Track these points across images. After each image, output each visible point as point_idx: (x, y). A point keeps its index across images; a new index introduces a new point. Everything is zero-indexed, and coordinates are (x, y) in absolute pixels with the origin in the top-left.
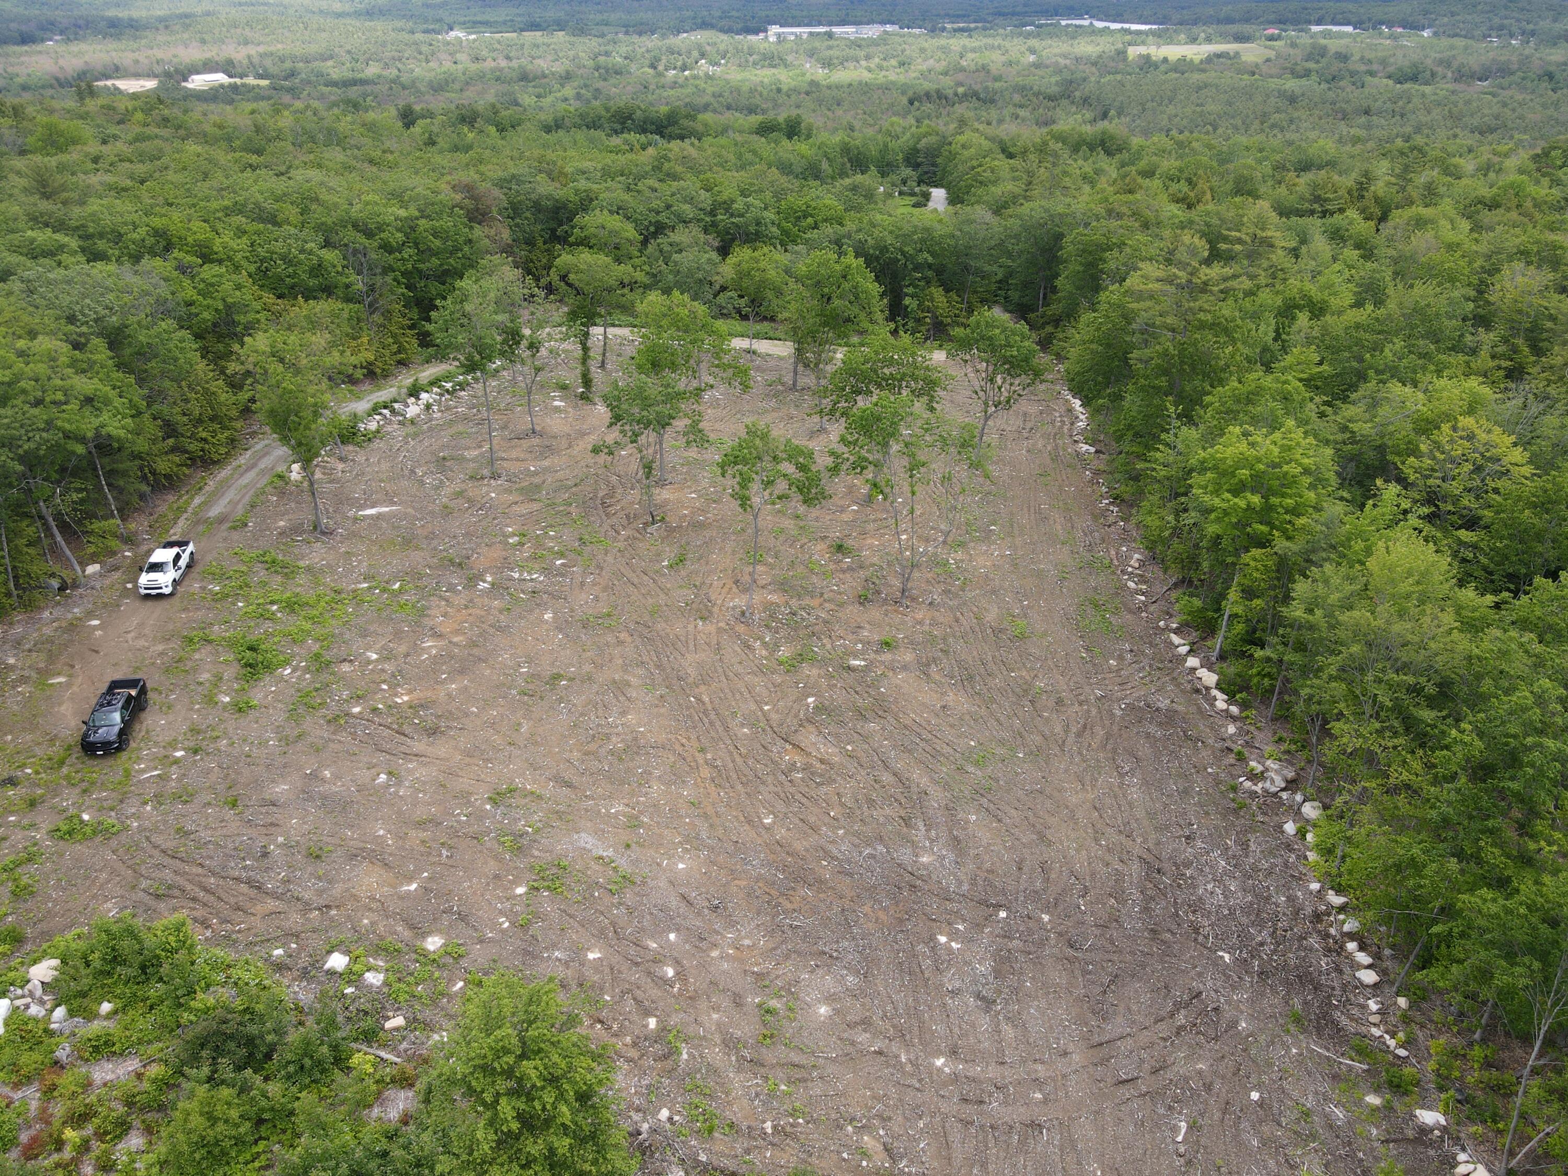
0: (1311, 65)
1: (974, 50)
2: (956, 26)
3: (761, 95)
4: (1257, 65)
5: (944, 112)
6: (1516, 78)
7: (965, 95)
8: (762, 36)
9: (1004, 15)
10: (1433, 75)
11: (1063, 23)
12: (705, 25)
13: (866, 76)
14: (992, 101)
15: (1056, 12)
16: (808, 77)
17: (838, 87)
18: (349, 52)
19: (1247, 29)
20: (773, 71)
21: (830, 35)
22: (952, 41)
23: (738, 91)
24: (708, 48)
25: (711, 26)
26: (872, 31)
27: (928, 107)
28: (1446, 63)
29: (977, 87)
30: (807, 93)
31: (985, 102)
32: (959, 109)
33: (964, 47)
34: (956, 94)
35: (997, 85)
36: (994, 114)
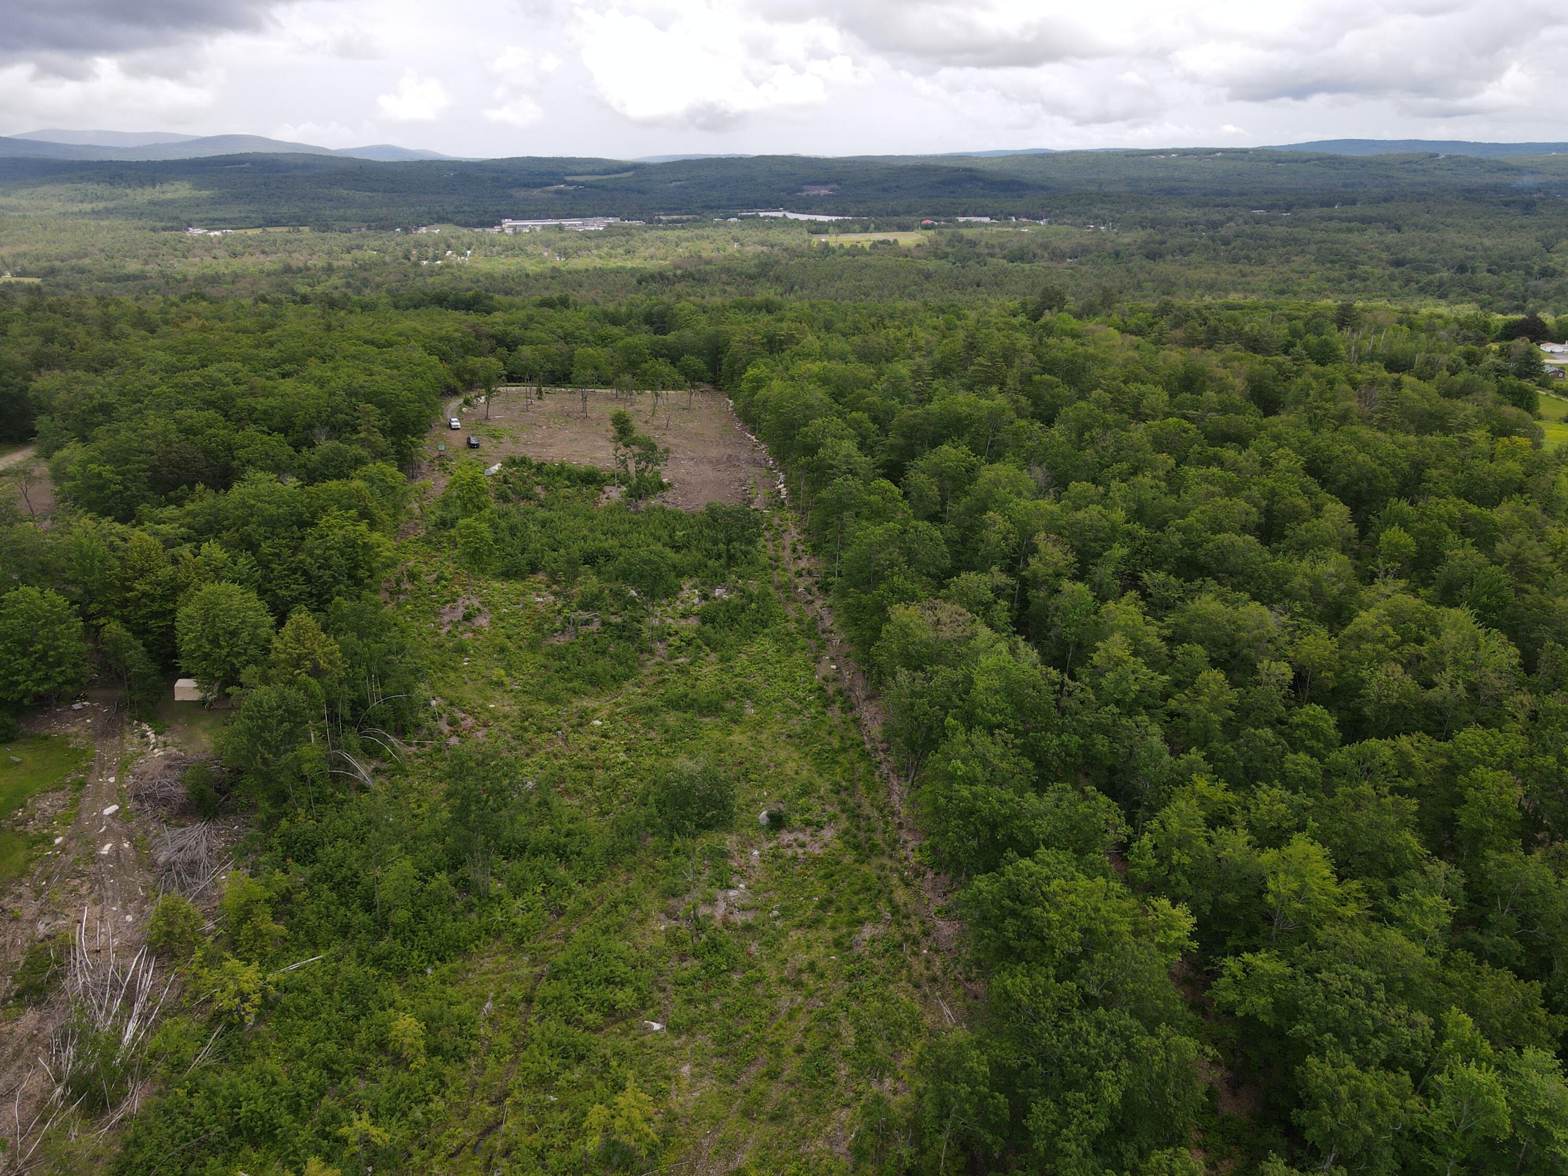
0: (949, 250)
1: (687, 240)
2: (670, 218)
3: (513, 280)
4: (909, 250)
5: (667, 290)
6: (1092, 256)
7: (683, 276)
8: (497, 229)
9: (712, 208)
10: (1035, 256)
11: (762, 214)
12: (441, 219)
13: (598, 263)
14: (705, 281)
15: (756, 205)
16: (549, 265)
17: (577, 272)
18: (102, 250)
19: (907, 219)
20: (517, 259)
21: (561, 228)
22: (668, 232)
23: (492, 276)
24: (453, 241)
25: (449, 221)
26: (597, 225)
27: (654, 286)
28: (1045, 247)
29: (693, 270)
30: (553, 278)
31: (699, 280)
32: (678, 287)
33: (678, 237)
34: (675, 275)
35: (708, 267)
36: (707, 289)
